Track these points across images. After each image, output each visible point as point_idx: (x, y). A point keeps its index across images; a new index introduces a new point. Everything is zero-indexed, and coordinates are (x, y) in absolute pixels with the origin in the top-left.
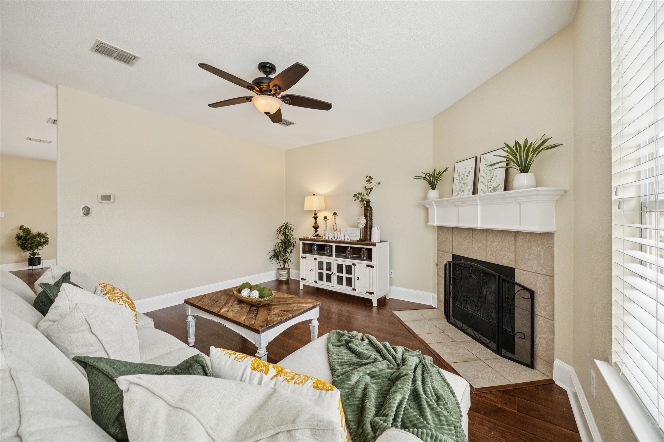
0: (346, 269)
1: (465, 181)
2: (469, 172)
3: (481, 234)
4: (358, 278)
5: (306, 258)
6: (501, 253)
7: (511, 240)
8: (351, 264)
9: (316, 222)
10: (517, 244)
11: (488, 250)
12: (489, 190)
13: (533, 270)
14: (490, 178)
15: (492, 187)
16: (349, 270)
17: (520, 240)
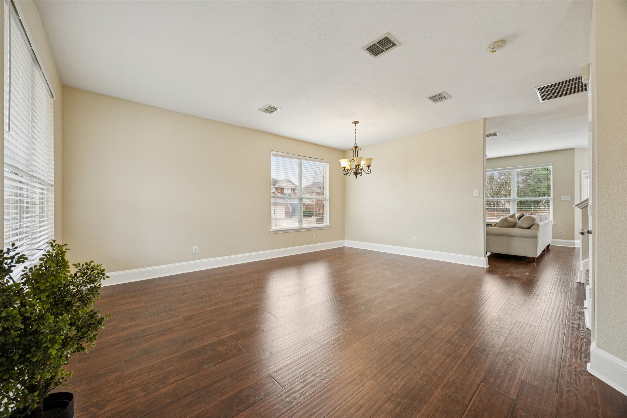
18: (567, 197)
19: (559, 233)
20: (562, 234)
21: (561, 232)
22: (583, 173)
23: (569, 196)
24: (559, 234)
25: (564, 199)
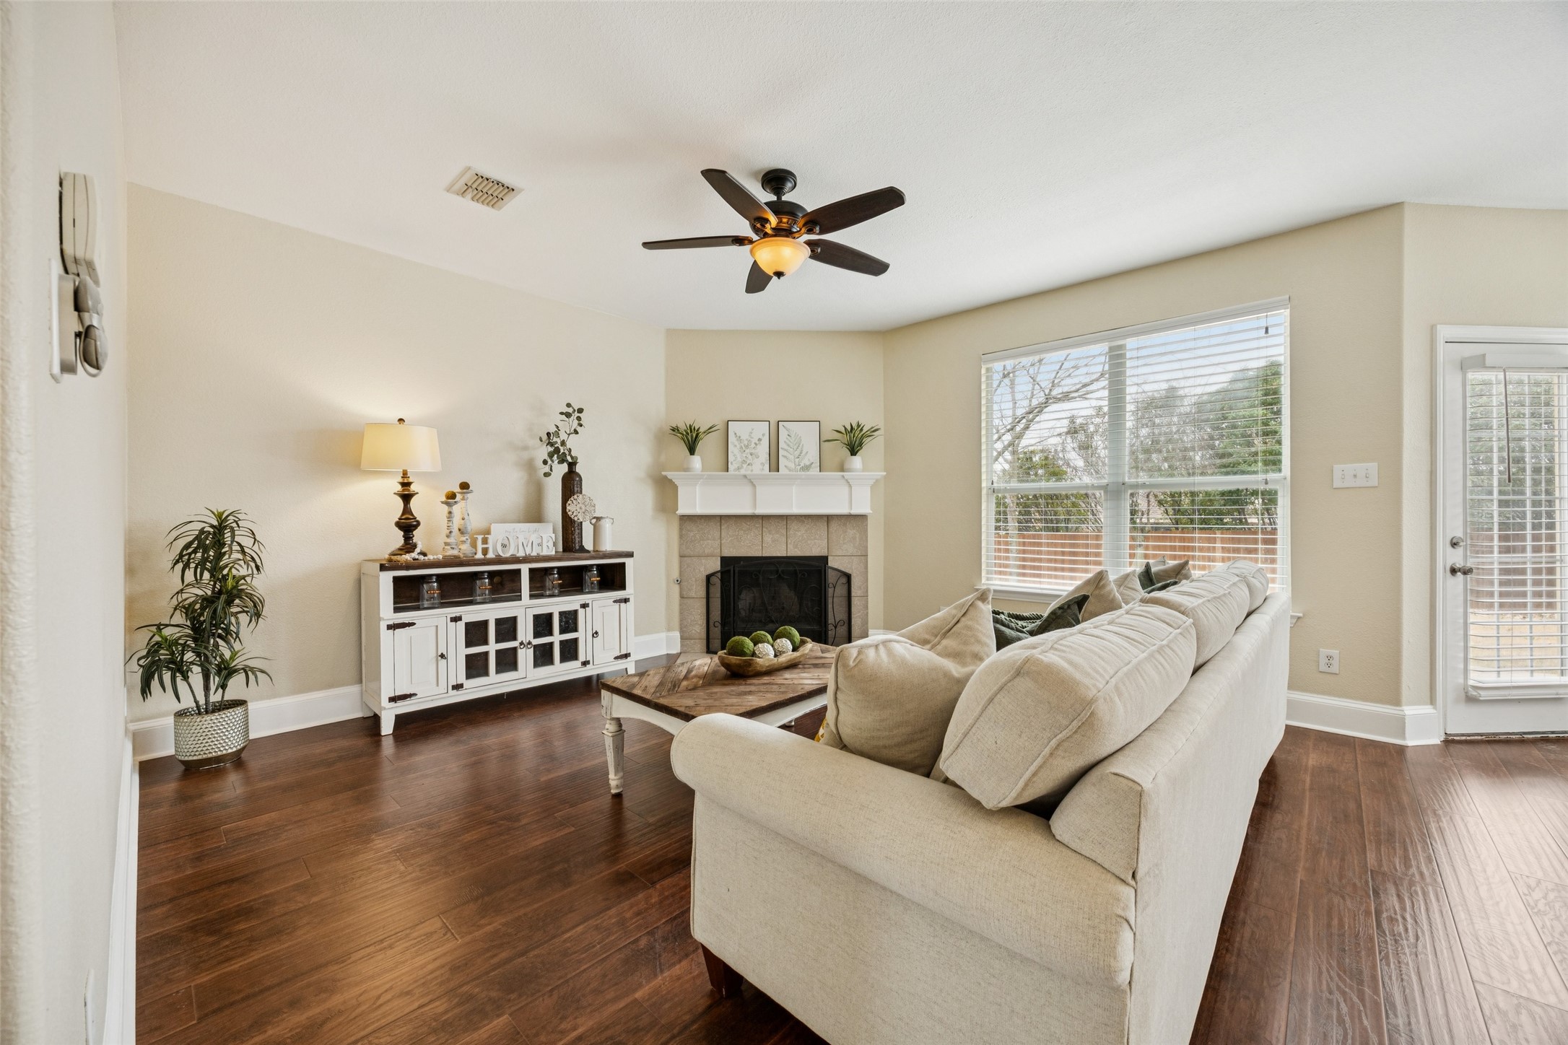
0: (561, 621)
1: (753, 451)
2: (760, 440)
3: (778, 522)
4: (596, 633)
5: (414, 624)
6: (809, 542)
7: (823, 526)
8: (576, 606)
9: (407, 510)
10: (830, 530)
11: (789, 541)
12: (799, 467)
13: (849, 554)
14: (797, 453)
15: (802, 465)
16: (569, 621)
17: (834, 525)
18: (1368, 471)
19: (1323, 661)
20: (1335, 669)
21: (1329, 658)
22: (1442, 342)
23: (1373, 467)
24: (1323, 668)
25: (1350, 482)
